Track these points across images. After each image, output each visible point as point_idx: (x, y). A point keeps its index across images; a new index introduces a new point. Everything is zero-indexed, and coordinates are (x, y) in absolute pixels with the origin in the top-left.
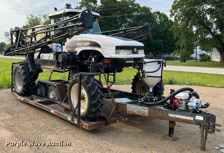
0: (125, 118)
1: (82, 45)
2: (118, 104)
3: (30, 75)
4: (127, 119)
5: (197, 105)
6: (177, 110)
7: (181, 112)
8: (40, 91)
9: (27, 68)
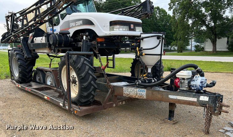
0: (122, 102)
1: (75, 25)
2: (114, 86)
3: (25, 61)
4: (124, 103)
5: (202, 84)
6: (178, 91)
7: (184, 93)
8: (39, 78)
9: (22, 54)
